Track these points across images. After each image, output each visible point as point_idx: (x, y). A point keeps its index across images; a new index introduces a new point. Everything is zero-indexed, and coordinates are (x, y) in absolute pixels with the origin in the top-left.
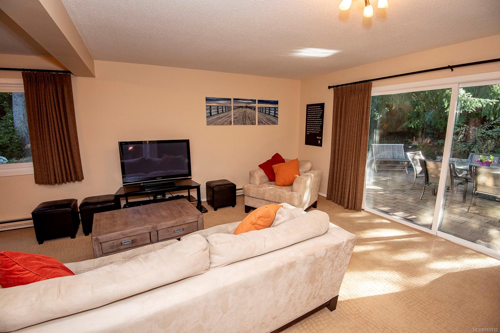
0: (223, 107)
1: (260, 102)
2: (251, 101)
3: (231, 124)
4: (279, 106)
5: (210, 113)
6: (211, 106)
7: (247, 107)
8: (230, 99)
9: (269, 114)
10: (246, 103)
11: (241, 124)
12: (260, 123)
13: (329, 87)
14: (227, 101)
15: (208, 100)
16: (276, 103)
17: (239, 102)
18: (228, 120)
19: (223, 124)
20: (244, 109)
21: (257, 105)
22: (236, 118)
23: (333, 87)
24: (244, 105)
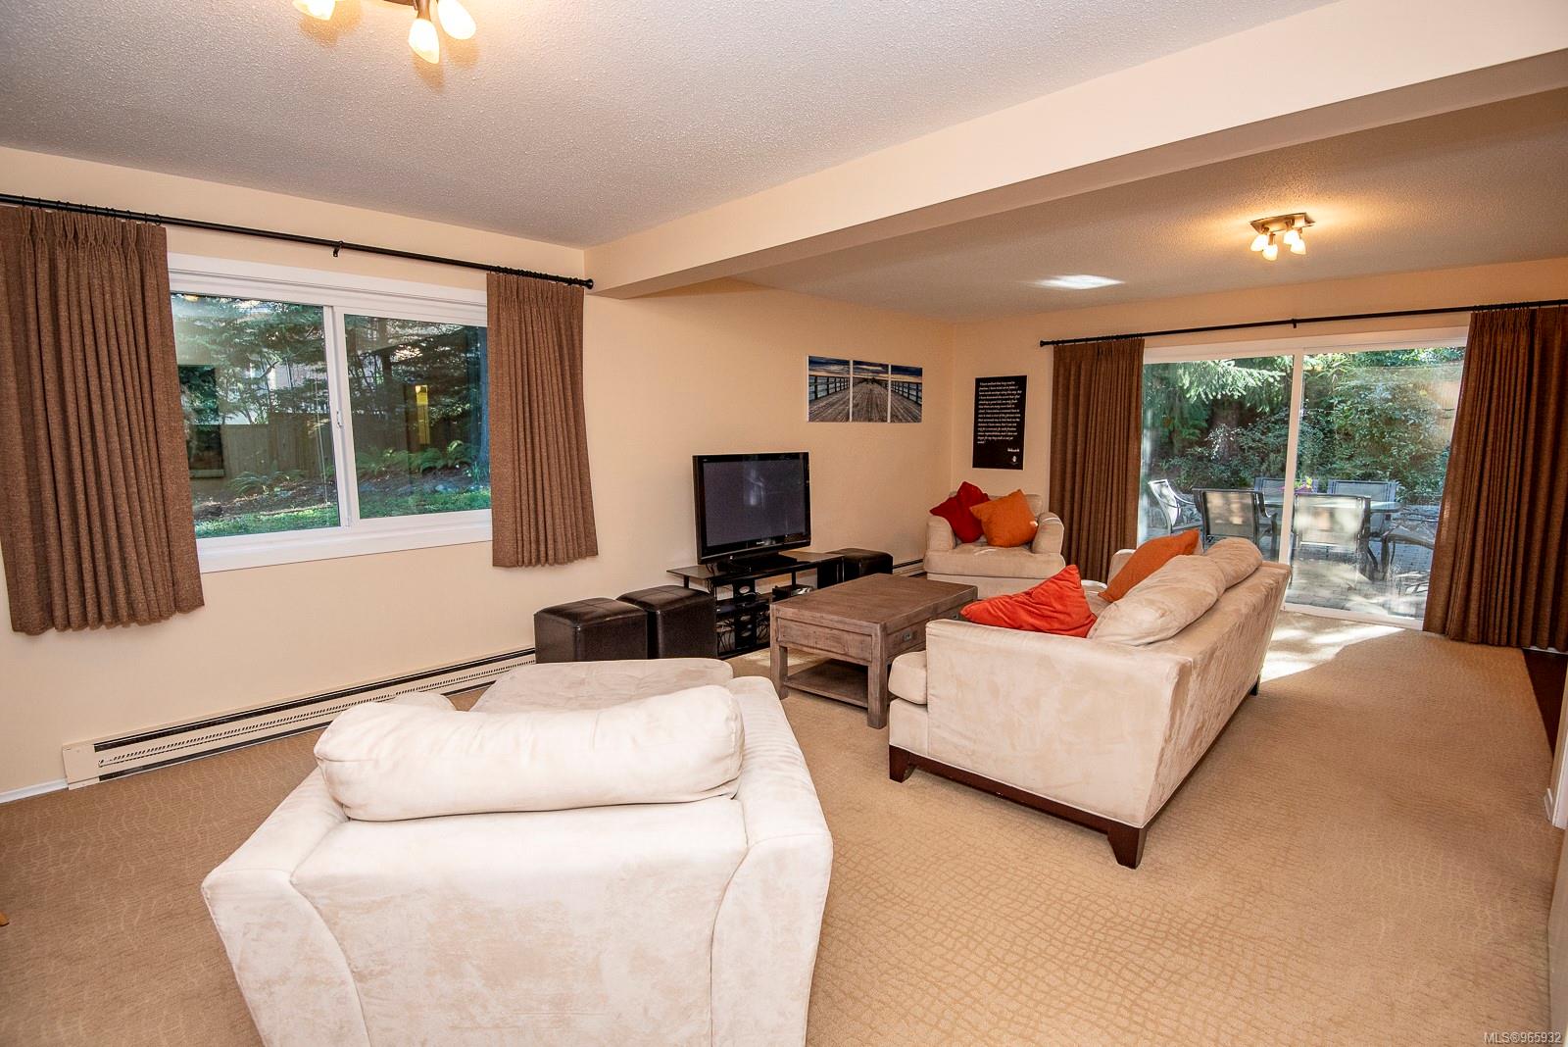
0: (838, 380)
1: (897, 369)
2: (880, 368)
3: (847, 419)
4: (926, 380)
5: (816, 392)
6: (816, 377)
7: (874, 381)
8: (846, 363)
9: (908, 398)
10: (873, 372)
11: (864, 421)
12: (895, 418)
13: (1043, 344)
14: (842, 367)
15: (814, 362)
16: (918, 372)
17: (864, 369)
18: (844, 410)
19: (835, 420)
20: (870, 386)
21: (890, 377)
22: (858, 405)
23: (1053, 343)
24: (869, 376)
